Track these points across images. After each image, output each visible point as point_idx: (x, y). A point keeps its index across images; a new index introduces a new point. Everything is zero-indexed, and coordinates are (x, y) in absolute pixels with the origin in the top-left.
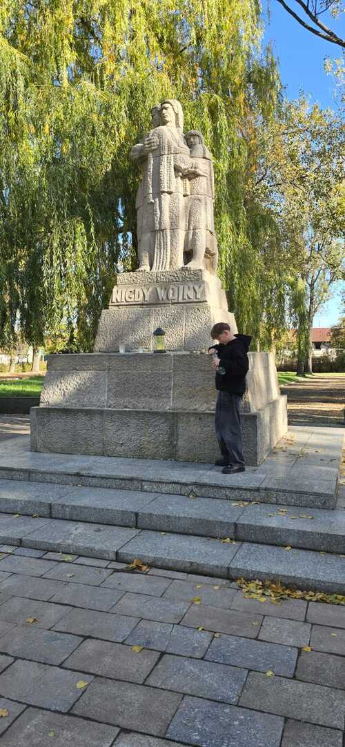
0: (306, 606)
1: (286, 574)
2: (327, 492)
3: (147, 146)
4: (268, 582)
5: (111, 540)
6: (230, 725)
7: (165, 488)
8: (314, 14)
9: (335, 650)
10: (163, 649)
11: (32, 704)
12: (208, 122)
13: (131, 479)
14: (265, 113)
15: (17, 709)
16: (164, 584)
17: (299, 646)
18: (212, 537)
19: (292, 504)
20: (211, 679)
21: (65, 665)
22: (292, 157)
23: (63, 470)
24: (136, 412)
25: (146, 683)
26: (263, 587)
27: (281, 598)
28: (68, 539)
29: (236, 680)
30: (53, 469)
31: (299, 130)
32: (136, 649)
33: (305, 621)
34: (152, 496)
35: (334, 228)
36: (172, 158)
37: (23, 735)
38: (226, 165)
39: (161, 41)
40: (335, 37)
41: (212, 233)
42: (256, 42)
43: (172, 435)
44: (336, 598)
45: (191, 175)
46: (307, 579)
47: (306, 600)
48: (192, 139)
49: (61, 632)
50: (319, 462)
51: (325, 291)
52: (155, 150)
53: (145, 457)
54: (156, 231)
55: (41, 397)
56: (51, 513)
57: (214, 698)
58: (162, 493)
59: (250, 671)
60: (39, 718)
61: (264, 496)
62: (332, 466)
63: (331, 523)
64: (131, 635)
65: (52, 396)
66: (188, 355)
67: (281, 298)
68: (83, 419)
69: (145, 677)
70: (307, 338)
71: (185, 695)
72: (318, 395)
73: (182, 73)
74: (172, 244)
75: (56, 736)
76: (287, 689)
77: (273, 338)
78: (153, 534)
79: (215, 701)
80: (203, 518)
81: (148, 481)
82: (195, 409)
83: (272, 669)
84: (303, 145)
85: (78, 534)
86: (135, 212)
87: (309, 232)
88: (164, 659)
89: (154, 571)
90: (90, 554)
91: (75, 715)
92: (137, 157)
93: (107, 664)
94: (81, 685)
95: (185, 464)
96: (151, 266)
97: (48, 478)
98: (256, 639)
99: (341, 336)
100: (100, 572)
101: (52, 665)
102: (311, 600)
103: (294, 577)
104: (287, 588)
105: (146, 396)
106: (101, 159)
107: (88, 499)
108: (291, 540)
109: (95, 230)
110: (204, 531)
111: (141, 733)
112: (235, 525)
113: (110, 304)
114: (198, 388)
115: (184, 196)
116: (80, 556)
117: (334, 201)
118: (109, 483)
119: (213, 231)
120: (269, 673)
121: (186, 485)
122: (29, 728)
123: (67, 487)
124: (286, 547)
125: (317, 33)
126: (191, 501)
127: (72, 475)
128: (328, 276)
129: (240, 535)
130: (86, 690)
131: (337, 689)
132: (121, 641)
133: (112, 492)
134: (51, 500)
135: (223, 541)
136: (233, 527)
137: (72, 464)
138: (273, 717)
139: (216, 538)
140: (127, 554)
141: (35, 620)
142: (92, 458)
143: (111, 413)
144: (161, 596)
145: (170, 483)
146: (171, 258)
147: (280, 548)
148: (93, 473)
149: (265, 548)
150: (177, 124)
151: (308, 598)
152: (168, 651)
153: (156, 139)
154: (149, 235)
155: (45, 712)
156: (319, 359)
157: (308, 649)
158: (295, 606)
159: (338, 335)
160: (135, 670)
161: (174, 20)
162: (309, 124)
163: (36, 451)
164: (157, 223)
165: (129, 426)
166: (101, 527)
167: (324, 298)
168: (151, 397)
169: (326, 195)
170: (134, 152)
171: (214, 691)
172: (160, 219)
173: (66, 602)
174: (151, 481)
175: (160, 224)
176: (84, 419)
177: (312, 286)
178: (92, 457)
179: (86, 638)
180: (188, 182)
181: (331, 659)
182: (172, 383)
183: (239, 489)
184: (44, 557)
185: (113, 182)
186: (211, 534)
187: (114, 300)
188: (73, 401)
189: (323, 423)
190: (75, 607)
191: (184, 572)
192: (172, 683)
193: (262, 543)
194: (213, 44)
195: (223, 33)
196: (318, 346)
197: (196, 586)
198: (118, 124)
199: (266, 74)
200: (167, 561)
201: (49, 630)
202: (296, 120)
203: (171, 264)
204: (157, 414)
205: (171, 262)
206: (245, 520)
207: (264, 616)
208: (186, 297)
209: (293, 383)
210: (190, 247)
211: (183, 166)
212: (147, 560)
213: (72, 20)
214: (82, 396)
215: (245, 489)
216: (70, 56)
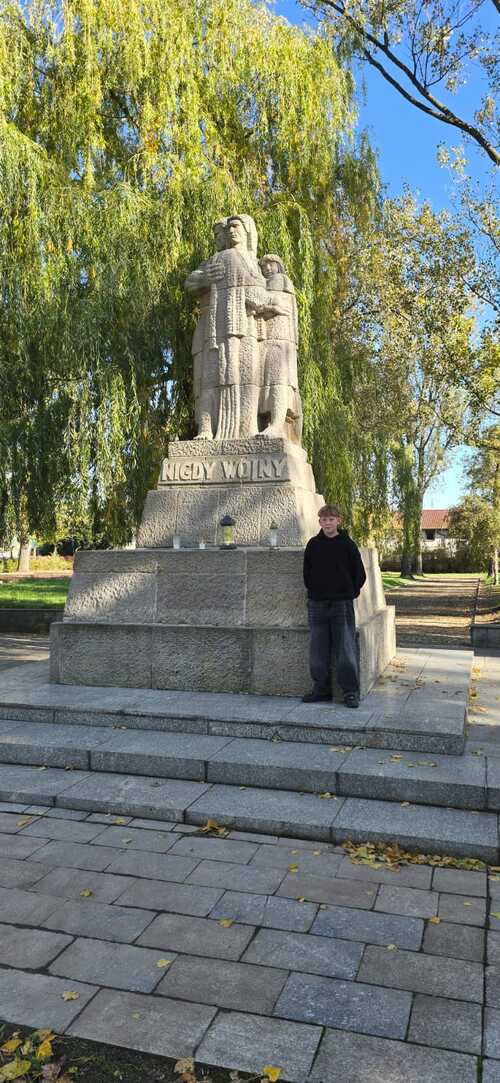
0: (431, 873)
1: (405, 834)
2: (453, 733)
3: (210, 275)
4: (382, 845)
5: (176, 797)
6: (348, 1002)
7: (239, 730)
8: (423, 85)
9: (469, 921)
10: (258, 923)
11: (107, 985)
12: (286, 239)
13: (195, 719)
14: (360, 221)
15: (90, 991)
16: (251, 850)
17: (426, 917)
18: (306, 792)
19: (408, 748)
20: (321, 953)
21: (139, 942)
22: (393, 274)
23: (101, 707)
24: (196, 628)
25: (242, 960)
26: (377, 851)
27: (400, 864)
28: (118, 796)
29: (351, 955)
30: (85, 706)
31: (404, 239)
32: (226, 923)
33: (432, 889)
34: (223, 741)
35: (452, 375)
36: (243, 292)
37: (102, 1018)
38: (310, 296)
39: (219, 126)
40: (452, 116)
41: (294, 389)
42: (347, 130)
43: (245, 659)
44: (468, 863)
45: (268, 314)
46: (433, 840)
47: (430, 865)
48: (269, 266)
49: (126, 907)
50: (441, 695)
51: (440, 458)
52: (220, 280)
53: (209, 689)
54: (221, 386)
55: (65, 609)
56: (89, 764)
57: (327, 974)
58: (236, 737)
59: (367, 944)
60: (117, 999)
61: (373, 739)
62: (459, 699)
63: (459, 771)
64: (216, 908)
65: (81, 607)
66: (266, 553)
67: (381, 471)
68: (124, 639)
69: (240, 953)
70: (417, 526)
71: (291, 971)
72: (432, 605)
73: (249, 169)
74: (242, 404)
75: (143, 1017)
76: (414, 963)
77: (371, 526)
78: (229, 789)
79: (328, 977)
80: (294, 767)
81: (216, 721)
82: (277, 625)
83: (393, 942)
84: (409, 259)
85: (129, 791)
86: (190, 359)
87: (417, 377)
88: (260, 933)
89: (234, 834)
90: (149, 814)
91: (161, 996)
92: (195, 288)
93: (191, 940)
94: (163, 963)
95: (263, 699)
96: (215, 433)
97: (80, 717)
98: (372, 910)
99: (464, 522)
100: (165, 837)
101: (121, 943)
102: (436, 866)
103: (415, 838)
104: (406, 852)
105: (209, 607)
106: (146, 288)
107: (138, 745)
108: (409, 794)
109: (137, 383)
110: (296, 783)
111: (244, 1012)
112: (337, 775)
113: (159, 482)
114: (280, 597)
115: (259, 341)
116: (135, 817)
117: (454, 337)
118: (164, 724)
119: (297, 387)
120: (391, 947)
121: (268, 725)
122: (106, 1010)
123: (107, 729)
124: (402, 802)
125: (427, 110)
126: (277, 746)
127: (113, 714)
128: (444, 438)
129: (343, 788)
130: (169, 969)
131: (472, 961)
132: (204, 915)
133: (169, 735)
134: (89, 746)
135: (320, 796)
136: (333, 777)
137: (109, 700)
138: (399, 992)
139: (312, 793)
140: (198, 814)
141: (91, 893)
142: (137, 692)
143: (163, 630)
144: (248, 864)
145: (247, 723)
146: (242, 423)
147: (394, 804)
148: (142, 710)
149: (377, 804)
150: (249, 247)
151: (433, 863)
152: (264, 925)
153: (222, 266)
154: (211, 391)
155: (124, 993)
156: (432, 554)
157: (437, 920)
158: (419, 873)
159: (458, 520)
160: (227, 947)
161: (237, 96)
162: (417, 230)
163: (58, 683)
164: (223, 376)
165: (187, 647)
166: (160, 781)
167: (438, 468)
168: (216, 608)
169: (441, 330)
170: (191, 281)
171: (326, 966)
172: (227, 370)
173: (127, 872)
174: (220, 721)
175: (227, 376)
176: (125, 637)
177: (421, 450)
178: (137, 690)
179: (159, 912)
180: (263, 322)
181: (465, 930)
182: (246, 590)
183: (340, 730)
184: (88, 819)
185: (162, 319)
186: (305, 788)
187: (165, 478)
188: (110, 614)
189: (442, 643)
190: (139, 877)
191: (275, 835)
192: (272, 960)
193: (372, 799)
194: (292, 132)
195: (305, 118)
196: (430, 535)
197: (290, 851)
198: (168, 243)
199: (361, 170)
200: (251, 821)
201: (111, 904)
202: (400, 225)
203: (241, 430)
204: (225, 631)
205: (241, 427)
206: (348, 769)
207: (380, 884)
208: (262, 475)
209: (397, 587)
210: (266, 409)
211: (258, 302)
212: (223, 821)
213: (100, 96)
214: (122, 608)
215: (347, 730)
216: (97, 143)
